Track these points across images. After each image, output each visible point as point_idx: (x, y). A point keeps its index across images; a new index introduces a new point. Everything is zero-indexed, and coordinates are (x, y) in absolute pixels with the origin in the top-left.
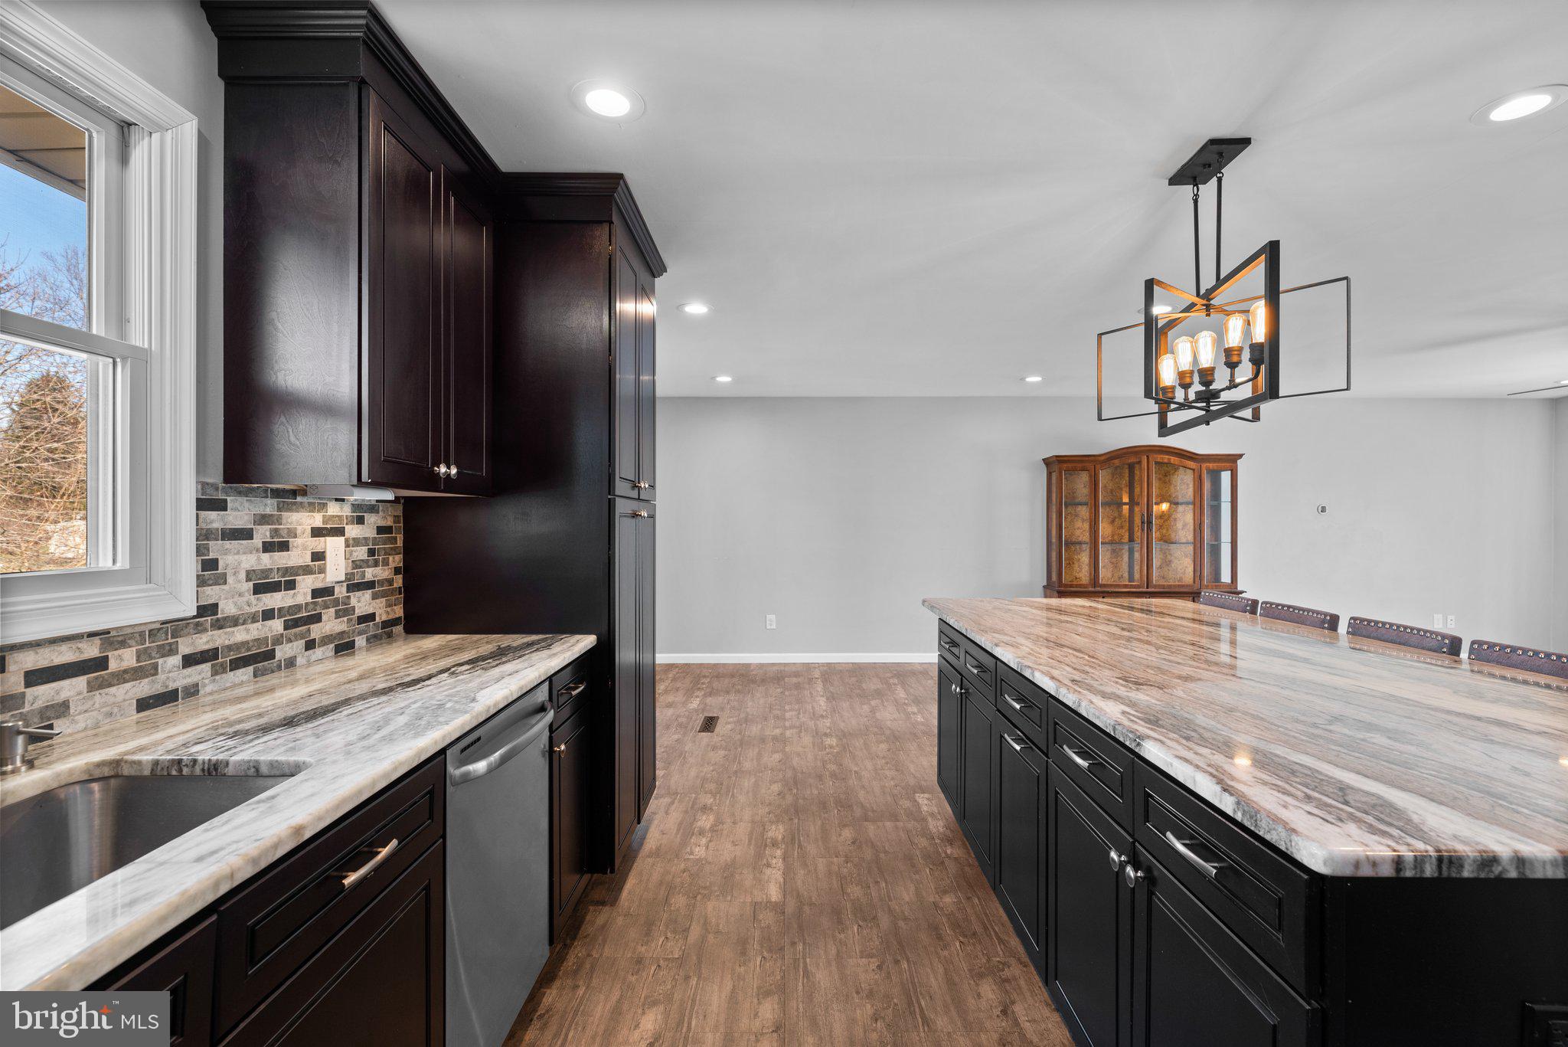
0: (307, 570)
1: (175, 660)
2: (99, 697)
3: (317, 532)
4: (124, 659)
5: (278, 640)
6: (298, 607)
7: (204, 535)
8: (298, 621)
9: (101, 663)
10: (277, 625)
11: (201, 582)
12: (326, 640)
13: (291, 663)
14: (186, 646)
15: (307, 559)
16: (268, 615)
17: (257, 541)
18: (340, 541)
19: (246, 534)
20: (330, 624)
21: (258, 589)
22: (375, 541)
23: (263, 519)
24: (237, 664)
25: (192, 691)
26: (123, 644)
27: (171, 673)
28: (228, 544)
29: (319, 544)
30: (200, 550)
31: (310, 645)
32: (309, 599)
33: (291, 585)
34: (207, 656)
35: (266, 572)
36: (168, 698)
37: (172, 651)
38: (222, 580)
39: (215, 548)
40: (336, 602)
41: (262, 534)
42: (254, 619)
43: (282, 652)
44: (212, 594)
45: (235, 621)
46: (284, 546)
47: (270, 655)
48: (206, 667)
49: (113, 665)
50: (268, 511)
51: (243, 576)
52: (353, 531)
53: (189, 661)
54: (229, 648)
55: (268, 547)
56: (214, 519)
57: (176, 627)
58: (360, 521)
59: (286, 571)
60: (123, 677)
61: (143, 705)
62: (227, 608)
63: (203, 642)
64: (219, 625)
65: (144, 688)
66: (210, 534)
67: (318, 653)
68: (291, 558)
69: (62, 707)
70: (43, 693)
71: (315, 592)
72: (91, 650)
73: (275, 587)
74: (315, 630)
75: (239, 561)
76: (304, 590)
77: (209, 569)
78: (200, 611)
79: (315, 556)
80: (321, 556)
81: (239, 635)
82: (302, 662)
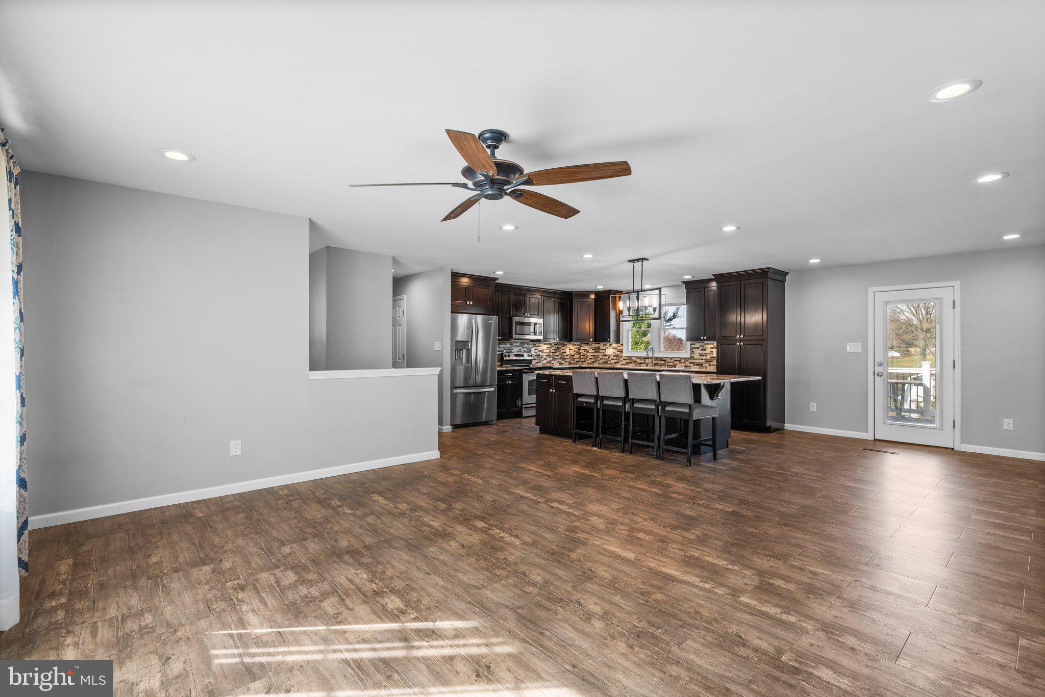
0: (709, 354)
1: (688, 362)
2: (680, 364)
3: (711, 348)
4: (683, 361)
8: (707, 361)
9: (680, 361)
11: (691, 354)
13: (706, 367)
14: (690, 361)
15: (709, 352)
16: (702, 359)
19: (699, 348)
21: (700, 356)
23: (701, 346)
24: (696, 365)
25: (690, 366)
27: (688, 364)
28: (695, 349)
29: (712, 350)
30: (691, 350)
31: (710, 365)
33: (706, 356)
34: (693, 363)
35: (701, 353)
36: (688, 366)
39: (693, 350)
41: (701, 348)
42: (699, 359)
44: (693, 355)
47: (703, 364)
53: (690, 363)
54: (695, 362)
55: (702, 350)
56: (693, 346)
57: (688, 358)
60: (682, 363)
61: (684, 366)
62: (695, 357)
63: (692, 361)
64: (694, 359)
65: (685, 364)
66: (693, 348)
67: (712, 367)
68: (706, 352)
69: (677, 364)
70: (675, 362)
71: (711, 357)
72: (679, 359)
73: (704, 356)
74: (711, 363)
75: (697, 352)
76: (709, 357)
77: (692, 352)
78: (691, 357)
79: (711, 352)
80: (713, 352)
81: (697, 361)
82: (708, 367)
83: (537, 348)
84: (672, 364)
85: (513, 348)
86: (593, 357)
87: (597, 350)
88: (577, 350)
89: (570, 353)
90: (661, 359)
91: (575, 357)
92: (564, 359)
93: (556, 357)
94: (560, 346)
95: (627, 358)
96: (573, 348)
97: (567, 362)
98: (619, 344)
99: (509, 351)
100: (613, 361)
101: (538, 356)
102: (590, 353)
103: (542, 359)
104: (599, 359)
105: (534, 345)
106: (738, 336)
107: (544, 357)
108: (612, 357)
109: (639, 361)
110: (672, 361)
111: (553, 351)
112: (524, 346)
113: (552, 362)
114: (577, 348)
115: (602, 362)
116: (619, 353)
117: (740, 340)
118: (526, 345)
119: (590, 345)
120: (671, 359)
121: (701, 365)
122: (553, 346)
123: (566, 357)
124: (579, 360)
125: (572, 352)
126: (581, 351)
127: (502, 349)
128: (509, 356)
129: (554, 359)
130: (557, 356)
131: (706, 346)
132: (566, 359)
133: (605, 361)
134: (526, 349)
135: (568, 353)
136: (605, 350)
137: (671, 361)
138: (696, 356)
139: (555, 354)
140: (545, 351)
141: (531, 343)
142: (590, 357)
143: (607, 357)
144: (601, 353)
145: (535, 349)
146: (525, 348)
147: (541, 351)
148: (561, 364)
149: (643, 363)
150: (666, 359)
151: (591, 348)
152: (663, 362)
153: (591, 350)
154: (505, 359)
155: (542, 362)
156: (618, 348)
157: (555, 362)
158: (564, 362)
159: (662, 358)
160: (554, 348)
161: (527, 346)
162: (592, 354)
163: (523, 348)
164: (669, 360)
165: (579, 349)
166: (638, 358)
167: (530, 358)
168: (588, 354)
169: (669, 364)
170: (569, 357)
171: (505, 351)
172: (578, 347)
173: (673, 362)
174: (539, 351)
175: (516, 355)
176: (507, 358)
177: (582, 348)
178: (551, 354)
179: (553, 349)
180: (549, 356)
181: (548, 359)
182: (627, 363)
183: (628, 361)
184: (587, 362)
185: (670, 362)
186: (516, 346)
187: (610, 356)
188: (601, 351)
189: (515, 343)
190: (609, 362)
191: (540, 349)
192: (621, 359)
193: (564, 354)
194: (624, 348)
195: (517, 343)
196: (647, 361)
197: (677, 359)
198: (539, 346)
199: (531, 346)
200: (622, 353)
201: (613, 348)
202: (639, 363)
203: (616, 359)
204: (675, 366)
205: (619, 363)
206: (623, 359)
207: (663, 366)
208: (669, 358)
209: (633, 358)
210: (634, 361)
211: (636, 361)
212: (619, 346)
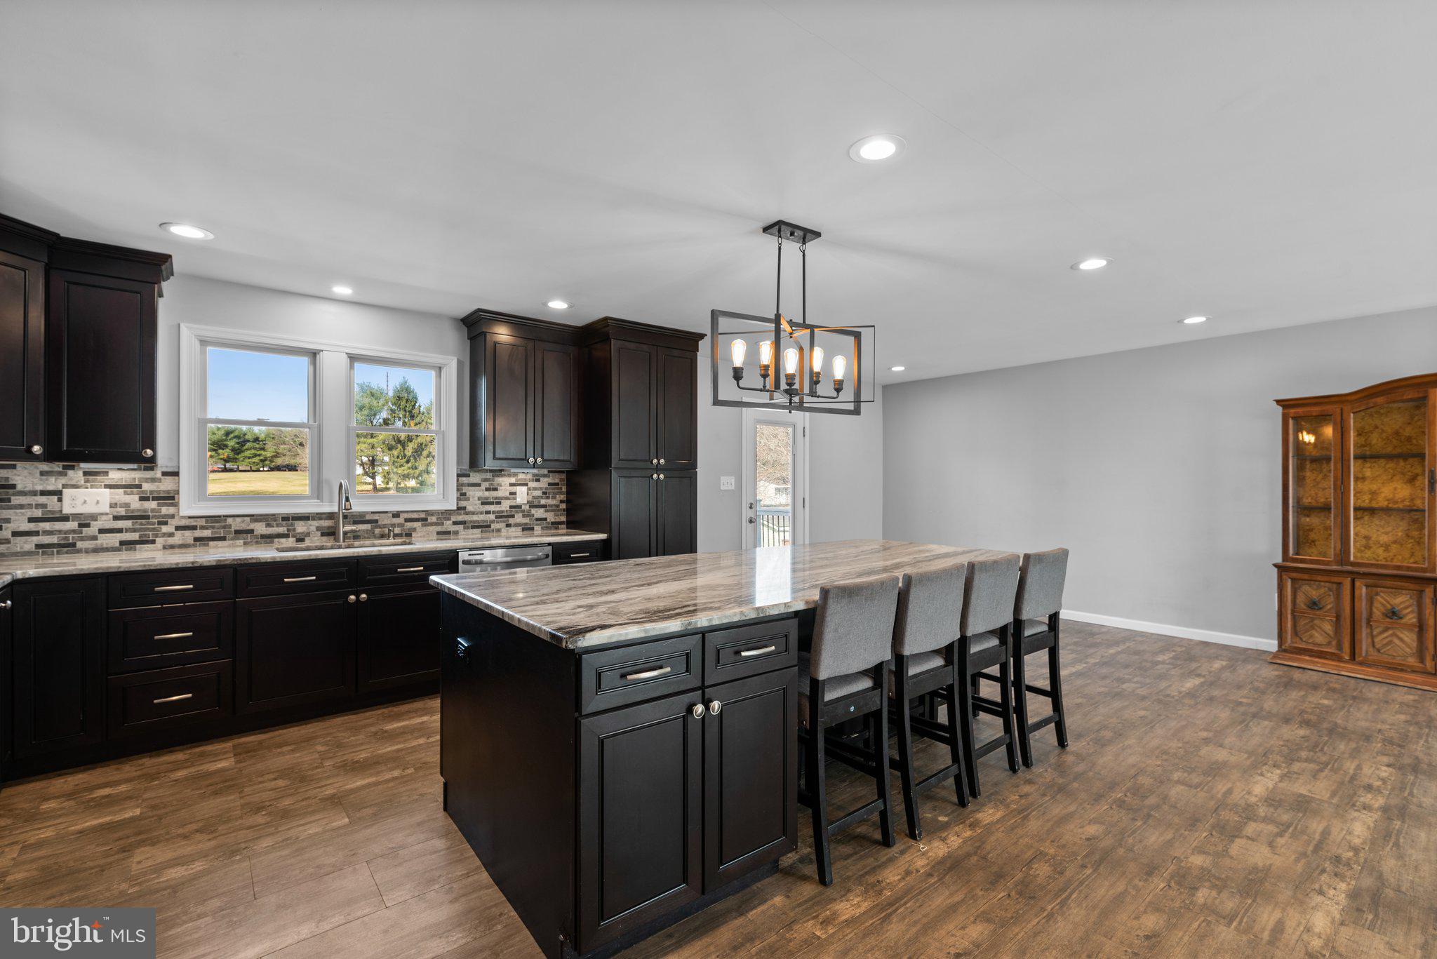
0: (507, 498)
1: (450, 522)
2: (425, 529)
3: (511, 485)
4: (434, 519)
5: (493, 522)
6: (503, 512)
7: (460, 486)
8: (500, 516)
9: (425, 519)
10: (492, 517)
11: (459, 500)
12: (517, 525)
13: (499, 530)
14: (454, 519)
15: (507, 494)
16: (488, 512)
17: (483, 487)
18: (524, 489)
19: (479, 485)
20: (519, 518)
21: (483, 503)
22: (546, 488)
24: (473, 527)
25: (456, 533)
26: (432, 515)
27: (448, 526)
28: (470, 488)
29: (513, 489)
30: (458, 490)
31: (508, 526)
32: (508, 509)
33: (499, 503)
34: (462, 523)
35: (487, 498)
36: (449, 533)
37: (449, 519)
38: (468, 499)
39: (465, 489)
40: (523, 511)
41: (486, 485)
42: (481, 513)
43: (495, 526)
44: (463, 504)
45: (473, 513)
46: (496, 489)
47: (489, 526)
48: (461, 526)
49: (429, 521)
50: (488, 477)
51: (476, 498)
52: (532, 484)
53: (455, 523)
54: (471, 522)
55: (487, 489)
56: (464, 480)
57: (449, 512)
58: (538, 480)
59: (496, 498)
60: (432, 524)
61: (438, 533)
62: (469, 508)
63: (460, 518)
64: (467, 513)
65: (439, 529)
66: (463, 485)
67: (513, 529)
68: (499, 494)
69: (414, 530)
70: (409, 525)
71: (511, 507)
72: (423, 515)
73: (491, 503)
74: (511, 521)
75: (475, 494)
76: (505, 506)
77: (462, 496)
78: (459, 508)
79: (511, 494)
80: (514, 494)
81: (475, 518)
82: (504, 531)
84: (397, 530)
95: (202, 522)
98: (152, 469)
100: (108, 540)
106: (655, 461)
108: (103, 523)
109: (260, 528)
110: (400, 520)
116: (151, 504)
117: (658, 469)
120: (395, 515)
131: (500, 480)
133: (48, 539)
136: (52, 493)
137: (396, 521)
138: (473, 505)
143: (66, 525)
144: (26, 506)
149: (286, 536)
150: (376, 517)
152: (367, 527)
156: (147, 487)
166: (255, 518)
169: (390, 531)
173: (400, 525)
182: (196, 539)
183: (207, 533)
185: (393, 525)
187: (94, 517)
190: (82, 545)
192: (167, 528)
194: (187, 486)
196: (300, 527)
197: (415, 516)
200: (176, 505)
201: (107, 486)
202: (263, 536)
203: (134, 530)
204: (409, 535)
205: (153, 542)
206: (177, 528)
207: (365, 538)
208: (387, 512)
209: (230, 520)
210: (237, 532)
211: (251, 531)
212: (153, 480)
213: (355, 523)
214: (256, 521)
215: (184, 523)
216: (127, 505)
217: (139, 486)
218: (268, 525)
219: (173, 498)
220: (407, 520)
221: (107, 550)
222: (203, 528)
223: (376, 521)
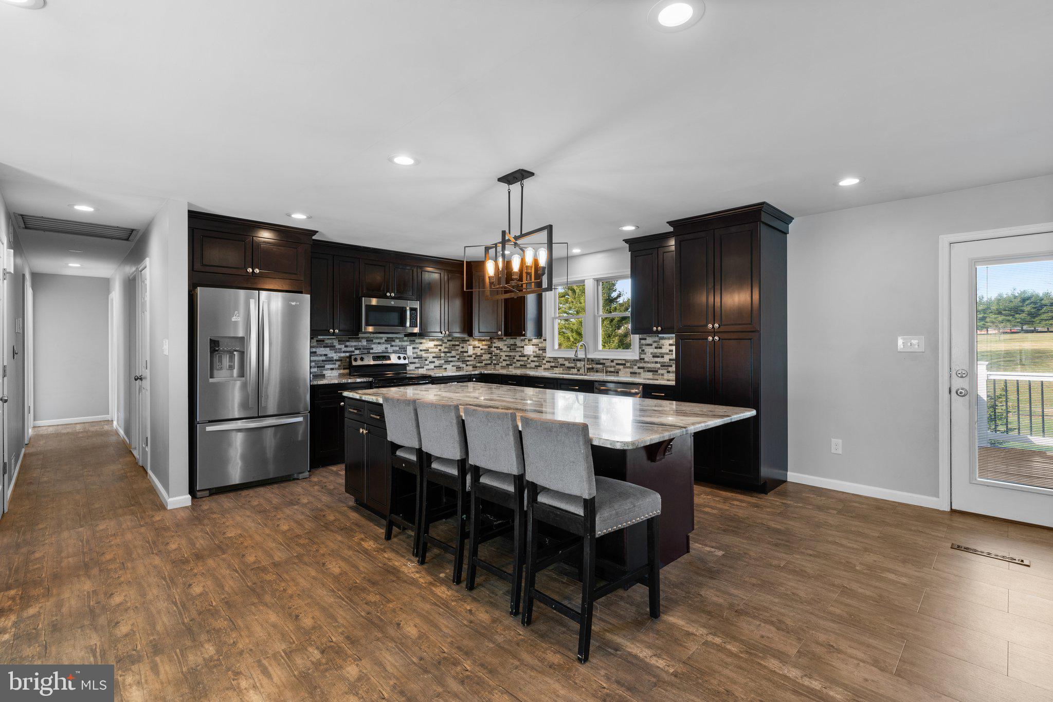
0: (667, 354)
1: (636, 367)
2: (625, 370)
3: (668, 345)
4: (628, 365)
5: (659, 369)
6: (665, 362)
7: (641, 346)
8: (664, 365)
9: (625, 364)
10: (659, 365)
11: (640, 353)
13: (662, 375)
14: (639, 365)
15: (668, 351)
16: (656, 362)
17: (653, 346)
19: (651, 345)
21: (653, 357)
23: (655, 342)
24: (649, 371)
25: (639, 373)
27: (635, 369)
28: (647, 347)
29: (669, 348)
30: (640, 348)
32: (668, 361)
33: (663, 357)
34: (643, 368)
35: (656, 353)
36: (635, 373)
37: (636, 365)
38: (645, 354)
39: (644, 348)
41: (655, 345)
42: (653, 363)
43: (660, 372)
44: (643, 356)
45: (648, 362)
46: (661, 348)
47: (657, 371)
51: (650, 353)
53: (639, 368)
54: (647, 367)
55: (656, 348)
56: (643, 342)
57: (636, 361)
59: (661, 353)
60: (628, 367)
61: (631, 373)
62: (646, 359)
63: (641, 365)
64: (645, 362)
65: (631, 370)
66: (642, 345)
68: (663, 351)
69: (620, 370)
70: (618, 367)
73: (658, 357)
75: (649, 350)
76: (665, 359)
77: (642, 351)
78: (641, 359)
80: (670, 351)
81: (649, 365)
83: (417, 346)
84: (612, 369)
85: (373, 346)
86: (507, 358)
87: (513, 348)
88: (486, 347)
89: (474, 352)
90: (598, 362)
91: (483, 358)
92: (464, 362)
93: (450, 359)
94: (457, 343)
95: (552, 360)
96: (480, 345)
97: (470, 365)
98: (540, 338)
99: (366, 351)
100: (533, 365)
101: (420, 357)
102: (505, 351)
103: (427, 362)
104: (515, 360)
105: (413, 342)
106: (710, 326)
107: (431, 359)
108: (532, 358)
109: (567, 364)
110: (613, 364)
111: (446, 350)
112: (393, 343)
113: (444, 366)
114: (486, 345)
115: (519, 365)
116: (541, 352)
117: (714, 332)
118: (397, 342)
119: (505, 341)
120: (612, 361)
121: (654, 371)
122: (446, 343)
123: (468, 359)
124: (489, 362)
125: (479, 352)
126: (493, 349)
127: (353, 349)
128: (362, 359)
129: (447, 362)
130: (452, 357)
131: (663, 342)
132: (468, 361)
133: (522, 363)
134: (397, 348)
135: (471, 351)
136: (523, 347)
138: (648, 357)
139: (448, 355)
140: (430, 350)
141: (406, 338)
142: (504, 357)
143: (525, 359)
144: (518, 352)
145: (414, 348)
146: (396, 346)
147: (424, 350)
148: (459, 368)
150: (604, 361)
151: (506, 345)
153: (505, 348)
154: (354, 363)
155: (426, 367)
156: (540, 345)
157: (449, 367)
158: (464, 365)
159: (599, 360)
160: (447, 345)
161: (400, 344)
162: (507, 354)
163: (392, 346)
164: (608, 364)
165: (490, 347)
166: (566, 359)
167: (402, 361)
168: (501, 354)
169: (610, 369)
170: (472, 358)
171: (357, 352)
172: (489, 343)
173: (614, 367)
174: (421, 350)
175: (376, 358)
176: (359, 363)
177: (494, 345)
178: (443, 355)
179: (445, 348)
180: (439, 357)
181: (437, 363)
182: (551, 367)
183: (553, 364)
184: (500, 364)
185: (611, 366)
186: (379, 343)
187: (530, 356)
188: (518, 349)
189: (377, 338)
190: (528, 366)
191: (422, 347)
192: (544, 362)
193: (465, 354)
194: (548, 345)
195: (381, 338)
196: (579, 364)
197: (621, 362)
198: (421, 343)
199: (405, 344)
200: (545, 352)
201: (533, 345)
202: (568, 367)
203: (537, 362)
204: (618, 372)
205: (541, 366)
206: (547, 362)
207: (600, 372)
208: (608, 359)
209: (559, 359)
210: (561, 365)
211: (564, 365)
212: (541, 343)
213: (597, 364)
214: (566, 360)
215: (548, 360)
216: (536, 352)
217: (538, 345)
218: (569, 363)
219: (545, 350)
220: (617, 364)
221: (532, 368)
222: (553, 362)
223: (604, 364)
